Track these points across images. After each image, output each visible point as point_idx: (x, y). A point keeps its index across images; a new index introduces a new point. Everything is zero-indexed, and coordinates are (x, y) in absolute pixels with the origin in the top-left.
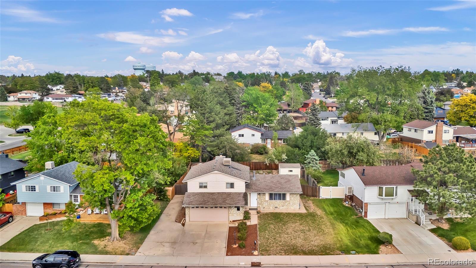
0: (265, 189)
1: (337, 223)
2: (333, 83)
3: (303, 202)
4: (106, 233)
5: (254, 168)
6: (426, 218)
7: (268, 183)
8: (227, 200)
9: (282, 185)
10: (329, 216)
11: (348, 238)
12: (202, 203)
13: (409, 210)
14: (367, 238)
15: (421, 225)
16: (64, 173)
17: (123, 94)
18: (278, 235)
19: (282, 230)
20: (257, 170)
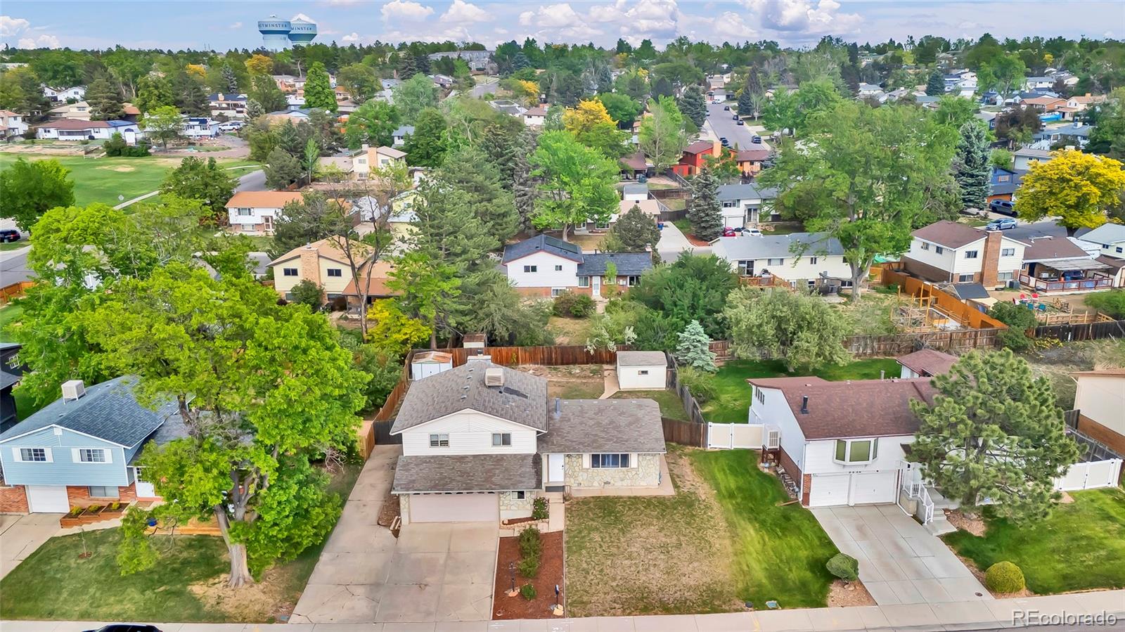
0: (580, 443)
1: (742, 522)
2: (758, 84)
3: (668, 463)
4: (220, 564)
5: (559, 361)
6: (937, 507)
7: (590, 427)
8: (494, 475)
9: (619, 432)
10: (724, 502)
11: (765, 565)
12: (437, 485)
13: (902, 486)
14: (805, 562)
15: (926, 524)
16: (109, 414)
17: (238, 112)
18: (609, 562)
19: (618, 547)
20: (568, 364)
